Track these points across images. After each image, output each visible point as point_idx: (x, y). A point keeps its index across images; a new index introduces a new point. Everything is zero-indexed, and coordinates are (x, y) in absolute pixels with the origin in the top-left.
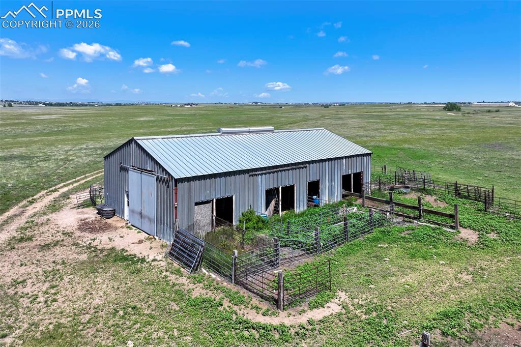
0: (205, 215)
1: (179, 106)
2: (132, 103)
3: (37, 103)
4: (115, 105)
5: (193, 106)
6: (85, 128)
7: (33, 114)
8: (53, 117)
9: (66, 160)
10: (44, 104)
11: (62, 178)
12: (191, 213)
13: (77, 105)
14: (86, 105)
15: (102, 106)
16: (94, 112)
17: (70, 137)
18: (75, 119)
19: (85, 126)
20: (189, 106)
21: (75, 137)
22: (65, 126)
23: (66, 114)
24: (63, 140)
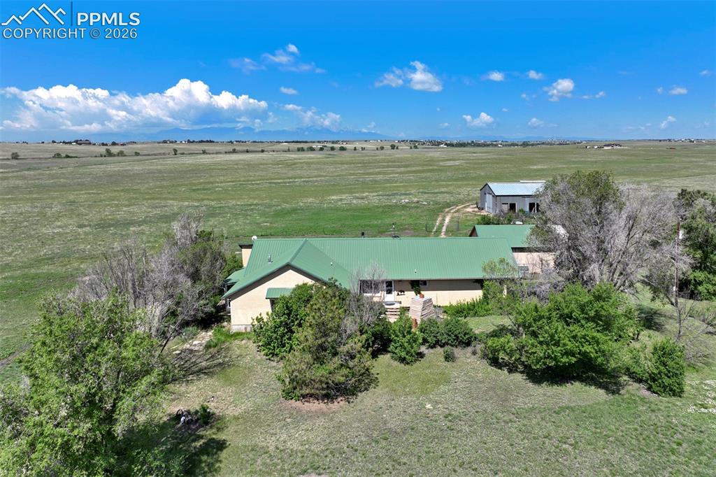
0: (506, 208)
1: (596, 147)
2: (544, 141)
3: (439, 143)
4: (521, 145)
5: (615, 147)
6: (482, 176)
7: (440, 159)
8: (457, 163)
9: (468, 195)
10: (446, 144)
11: (466, 201)
12: (501, 207)
13: (479, 145)
14: (488, 145)
15: (506, 145)
16: (495, 156)
17: (471, 183)
18: (476, 166)
19: (482, 174)
20: (610, 148)
21: (474, 183)
22: (467, 173)
23: (468, 160)
24: (466, 185)
